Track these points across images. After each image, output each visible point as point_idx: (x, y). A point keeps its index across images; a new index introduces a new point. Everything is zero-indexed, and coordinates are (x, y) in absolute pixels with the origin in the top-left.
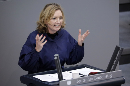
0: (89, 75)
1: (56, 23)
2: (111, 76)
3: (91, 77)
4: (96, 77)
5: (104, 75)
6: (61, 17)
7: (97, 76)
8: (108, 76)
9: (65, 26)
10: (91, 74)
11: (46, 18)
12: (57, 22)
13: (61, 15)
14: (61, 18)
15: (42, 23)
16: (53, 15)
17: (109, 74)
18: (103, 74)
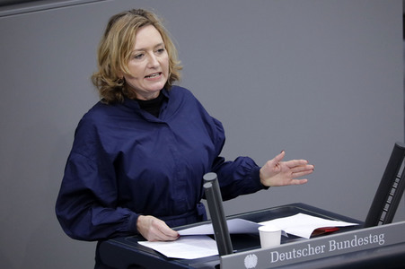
0: (311, 237)
1: (147, 67)
2: (380, 240)
3: (319, 243)
4: (334, 244)
5: (359, 236)
6: (159, 45)
7: (338, 239)
8: (372, 239)
9: (178, 74)
10: (318, 232)
11: (114, 61)
12: (150, 66)
13: (157, 39)
14: (161, 51)
15: (106, 76)
16: (132, 46)
17: (374, 233)
18: (356, 234)
